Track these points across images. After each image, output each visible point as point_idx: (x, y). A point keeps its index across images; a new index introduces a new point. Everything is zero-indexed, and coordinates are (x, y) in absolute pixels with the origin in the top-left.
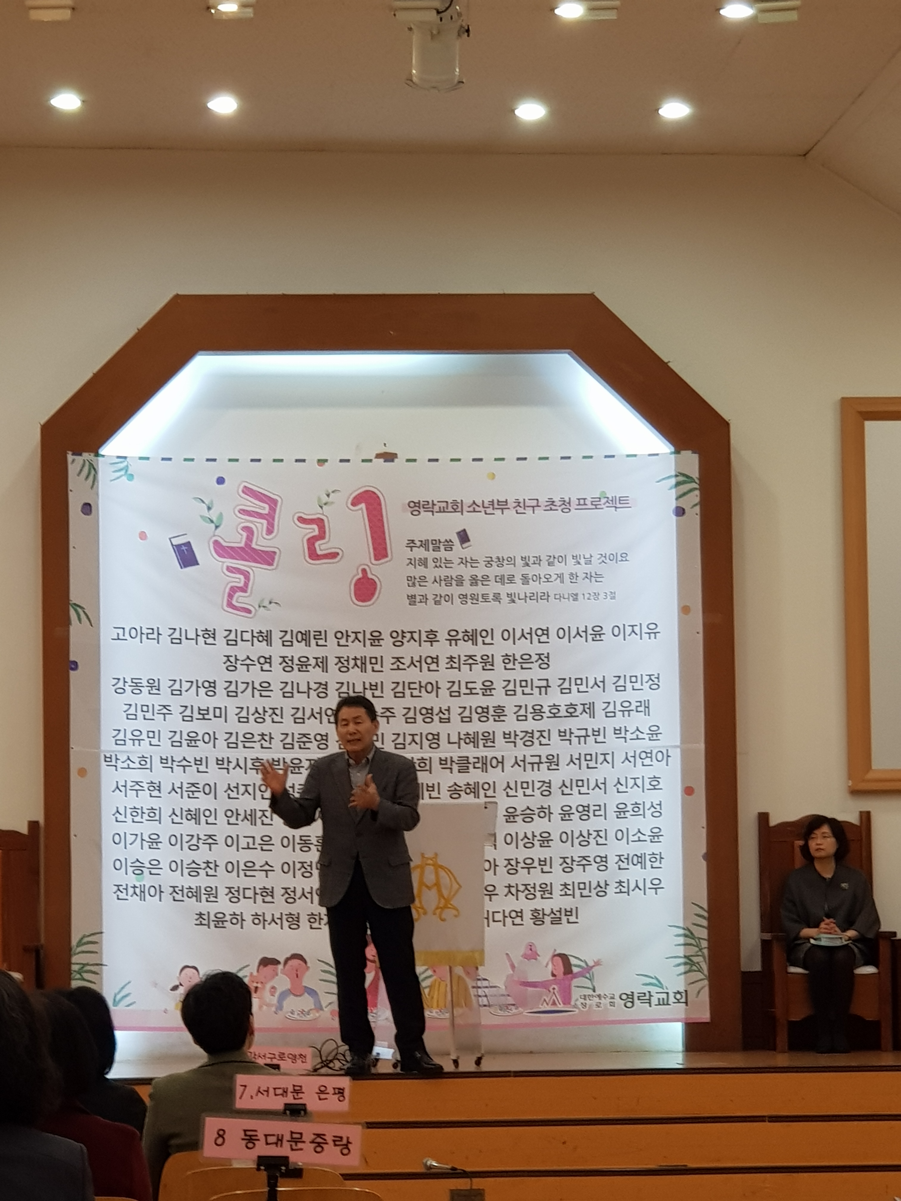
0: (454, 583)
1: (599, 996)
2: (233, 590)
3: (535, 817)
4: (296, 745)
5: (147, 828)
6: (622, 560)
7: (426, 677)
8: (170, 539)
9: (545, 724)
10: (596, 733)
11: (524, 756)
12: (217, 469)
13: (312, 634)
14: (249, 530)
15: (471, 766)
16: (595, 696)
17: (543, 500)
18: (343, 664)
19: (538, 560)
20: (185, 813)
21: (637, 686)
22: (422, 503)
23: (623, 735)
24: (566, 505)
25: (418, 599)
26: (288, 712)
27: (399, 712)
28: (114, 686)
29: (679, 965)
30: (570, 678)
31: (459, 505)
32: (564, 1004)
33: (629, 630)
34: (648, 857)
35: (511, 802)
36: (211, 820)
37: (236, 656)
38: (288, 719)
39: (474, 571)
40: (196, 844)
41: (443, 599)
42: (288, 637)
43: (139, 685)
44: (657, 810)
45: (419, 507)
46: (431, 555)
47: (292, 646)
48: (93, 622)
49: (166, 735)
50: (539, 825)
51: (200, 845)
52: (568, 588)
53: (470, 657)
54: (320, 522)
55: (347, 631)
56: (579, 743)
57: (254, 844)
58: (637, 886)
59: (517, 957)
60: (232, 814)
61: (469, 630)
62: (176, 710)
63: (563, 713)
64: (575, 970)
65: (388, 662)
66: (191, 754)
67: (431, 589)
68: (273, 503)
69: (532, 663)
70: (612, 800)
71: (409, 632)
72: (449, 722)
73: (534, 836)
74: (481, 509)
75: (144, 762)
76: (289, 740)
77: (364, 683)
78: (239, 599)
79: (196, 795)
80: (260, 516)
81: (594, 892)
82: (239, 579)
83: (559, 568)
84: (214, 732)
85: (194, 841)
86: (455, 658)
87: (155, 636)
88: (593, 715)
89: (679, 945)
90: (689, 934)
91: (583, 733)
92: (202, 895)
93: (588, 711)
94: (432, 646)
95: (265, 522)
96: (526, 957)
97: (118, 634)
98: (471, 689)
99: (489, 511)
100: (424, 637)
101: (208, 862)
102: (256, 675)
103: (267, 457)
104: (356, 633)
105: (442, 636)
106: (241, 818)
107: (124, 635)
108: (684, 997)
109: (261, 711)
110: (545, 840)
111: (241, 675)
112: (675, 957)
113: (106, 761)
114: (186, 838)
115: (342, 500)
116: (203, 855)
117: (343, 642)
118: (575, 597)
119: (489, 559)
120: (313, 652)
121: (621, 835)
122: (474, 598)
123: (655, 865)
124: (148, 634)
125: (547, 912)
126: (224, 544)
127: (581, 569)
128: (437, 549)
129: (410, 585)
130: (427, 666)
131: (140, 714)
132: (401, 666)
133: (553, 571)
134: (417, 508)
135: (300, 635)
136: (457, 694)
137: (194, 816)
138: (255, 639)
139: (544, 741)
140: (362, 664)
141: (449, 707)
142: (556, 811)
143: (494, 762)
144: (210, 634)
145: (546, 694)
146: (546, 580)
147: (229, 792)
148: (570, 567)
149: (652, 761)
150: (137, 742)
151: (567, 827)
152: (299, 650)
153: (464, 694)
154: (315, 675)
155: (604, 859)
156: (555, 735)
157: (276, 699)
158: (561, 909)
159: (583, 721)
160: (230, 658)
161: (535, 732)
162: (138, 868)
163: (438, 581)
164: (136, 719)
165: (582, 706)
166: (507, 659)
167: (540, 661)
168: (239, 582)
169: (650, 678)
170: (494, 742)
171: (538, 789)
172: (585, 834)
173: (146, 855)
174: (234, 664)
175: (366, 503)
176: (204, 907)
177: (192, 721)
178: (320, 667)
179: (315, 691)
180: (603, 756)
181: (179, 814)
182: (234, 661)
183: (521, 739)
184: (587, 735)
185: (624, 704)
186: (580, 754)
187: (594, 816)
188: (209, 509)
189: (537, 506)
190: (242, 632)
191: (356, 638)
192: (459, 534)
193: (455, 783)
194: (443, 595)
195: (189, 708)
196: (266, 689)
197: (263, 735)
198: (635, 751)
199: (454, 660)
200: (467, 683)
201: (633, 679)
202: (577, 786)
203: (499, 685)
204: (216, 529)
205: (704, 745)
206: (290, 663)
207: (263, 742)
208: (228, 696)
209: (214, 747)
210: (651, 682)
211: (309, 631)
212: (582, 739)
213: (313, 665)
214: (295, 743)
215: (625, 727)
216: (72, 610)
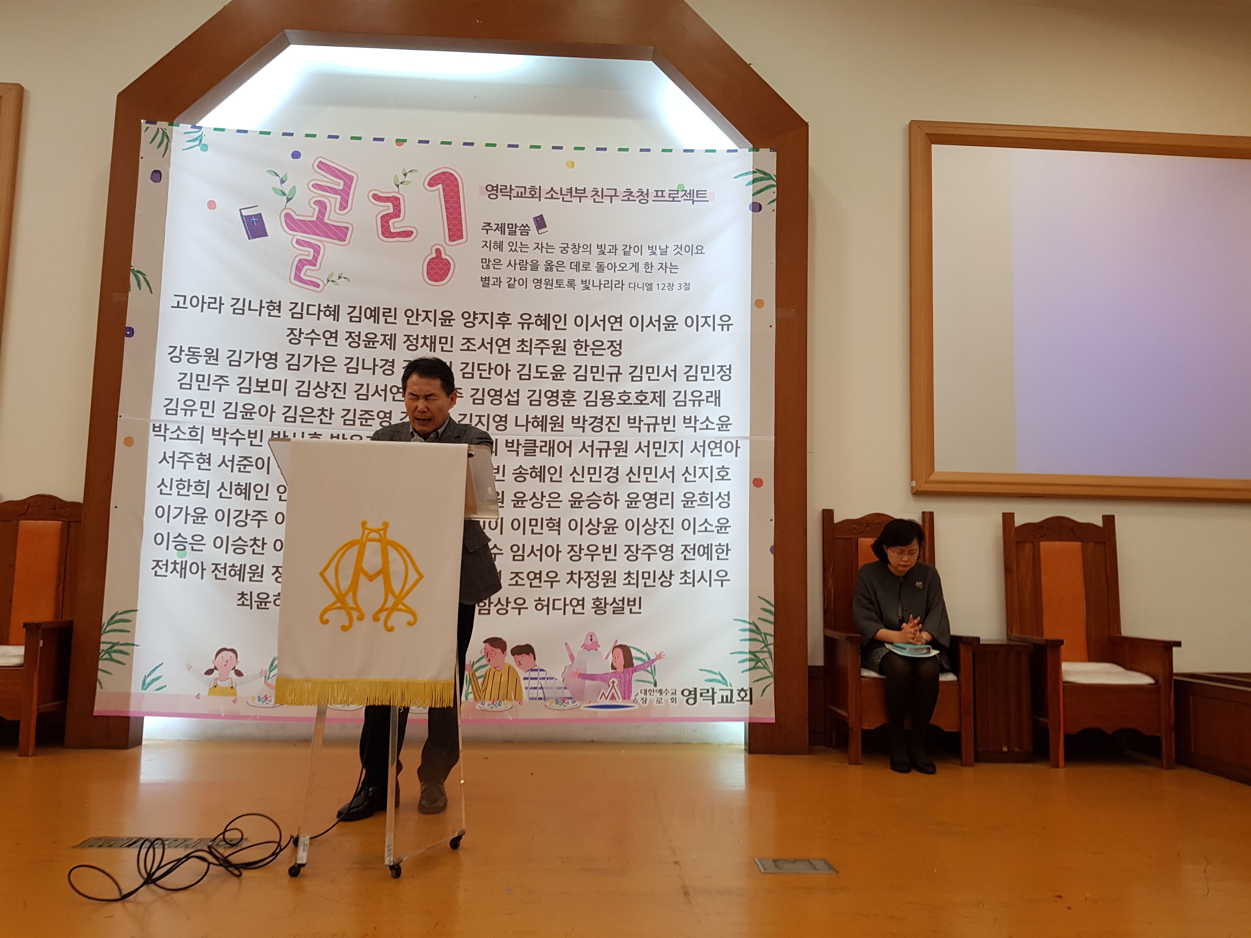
0: (529, 267)
1: (660, 691)
2: (302, 263)
3: (601, 503)
4: (358, 422)
5: (193, 502)
6: (697, 253)
7: (496, 359)
8: (240, 210)
9: (614, 410)
10: (666, 421)
11: (593, 441)
12: (293, 144)
13: (381, 311)
14: (322, 205)
15: (538, 450)
16: (665, 384)
17: (621, 190)
18: (411, 342)
19: (614, 249)
20: (234, 488)
21: (709, 376)
22: (499, 187)
23: (693, 424)
24: (643, 195)
25: (491, 282)
26: (352, 388)
27: (466, 392)
28: (169, 354)
29: (744, 661)
30: (641, 366)
31: (538, 191)
32: (624, 698)
33: (702, 321)
34: (714, 549)
35: (577, 487)
36: (262, 495)
37: (300, 329)
38: (351, 395)
39: (549, 257)
40: (244, 519)
41: (517, 282)
42: (356, 314)
43: (196, 354)
44: (725, 501)
45: (497, 191)
46: (506, 238)
47: (360, 321)
48: (153, 290)
49: (220, 407)
50: (605, 512)
51: (248, 521)
52: (642, 277)
53: (542, 341)
54: (395, 201)
55: (417, 310)
56: (649, 431)
58: (703, 577)
59: (577, 648)
60: (284, 490)
61: (542, 314)
62: (233, 381)
63: (633, 400)
64: (636, 663)
65: (458, 343)
66: (245, 426)
67: (505, 273)
68: (348, 180)
69: (605, 349)
71: (480, 314)
72: (518, 404)
74: (559, 196)
75: (195, 433)
76: (350, 416)
78: (308, 272)
79: (248, 469)
80: (335, 191)
81: (658, 582)
82: (309, 252)
83: (634, 257)
84: (272, 406)
85: (242, 517)
86: (527, 341)
87: (217, 305)
88: (662, 404)
89: (745, 640)
90: (755, 629)
91: (653, 421)
92: (246, 574)
93: (658, 399)
94: (503, 328)
95: (339, 197)
96: (586, 647)
97: (178, 302)
98: (541, 373)
99: (567, 198)
100: (496, 320)
101: (255, 540)
102: (320, 349)
103: (345, 135)
104: (427, 312)
105: (515, 319)
107: (184, 304)
108: (750, 695)
109: (323, 386)
110: (611, 528)
111: (304, 348)
112: (741, 653)
113: (154, 431)
114: (233, 514)
115: (419, 180)
116: (250, 531)
117: (413, 320)
118: (650, 287)
119: (566, 246)
120: (381, 329)
121: (689, 525)
122: (549, 283)
123: (721, 556)
124: (209, 303)
125: (610, 601)
126: (296, 217)
127: (656, 260)
128: (512, 233)
129: (485, 267)
130: (498, 347)
131: (195, 384)
132: (471, 347)
133: (628, 260)
134: (495, 192)
135: (368, 311)
136: (527, 377)
137: (245, 491)
138: (322, 313)
139: (613, 428)
140: (431, 342)
141: (518, 390)
142: (623, 498)
143: (562, 447)
144: (275, 306)
145: (617, 381)
146: (621, 269)
149: (721, 451)
150: (189, 412)
151: (633, 514)
152: (366, 326)
153: (534, 377)
154: (382, 352)
155: (670, 548)
156: (624, 421)
157: (339, 374)
158: (623, 598)
159: (654, 409)
160: (294, 331)
161: (604, 418)
162: (181, 544)
163: (513, 264)
164: (190, 389)
165: (653, 394)
166: (579, 344)
167: (612, 349)
168: (309, 255)
169: (722, 370)
170: (562, 426)
171: (605, 475)
172: (651, 522)
173: (189, 530)
174: (297, 337)
175: (443, 184)
176: (247, 586)
177: (249, 393)
178: (387, 344)
179: (381, 367)
180: (672, 445)
181: (228, 488)
182: (298, 335)
183: (590, 425)
184: (656, 424)
185: (695, 394)
186: (649, 442)
187: (661, 504)
188: (282, 182)
189: (615, 195)
190: (308, 306)
191: (427, 317)
192: (535, 219)
193: (521, 467)
194: (517, 279)
195: (247, 380)
196: (330, 364)
197: (323, 410)
198: (704, 441)
199: (525, 343)
200: (537, 367)
201: (705, 369)
202: (645, 473)
203: (570, 370)
204: (287, 202)
205: (773, 438)
206: (357, 338)
207: (322, 417)
208: (289, 369)
209: (271, 421)
210: (722, 373)
211: (379, 308)
212: (652, 427)
213: (381, 342)
214: (356, 419)
215: (695, 417)
216: (132, 276)
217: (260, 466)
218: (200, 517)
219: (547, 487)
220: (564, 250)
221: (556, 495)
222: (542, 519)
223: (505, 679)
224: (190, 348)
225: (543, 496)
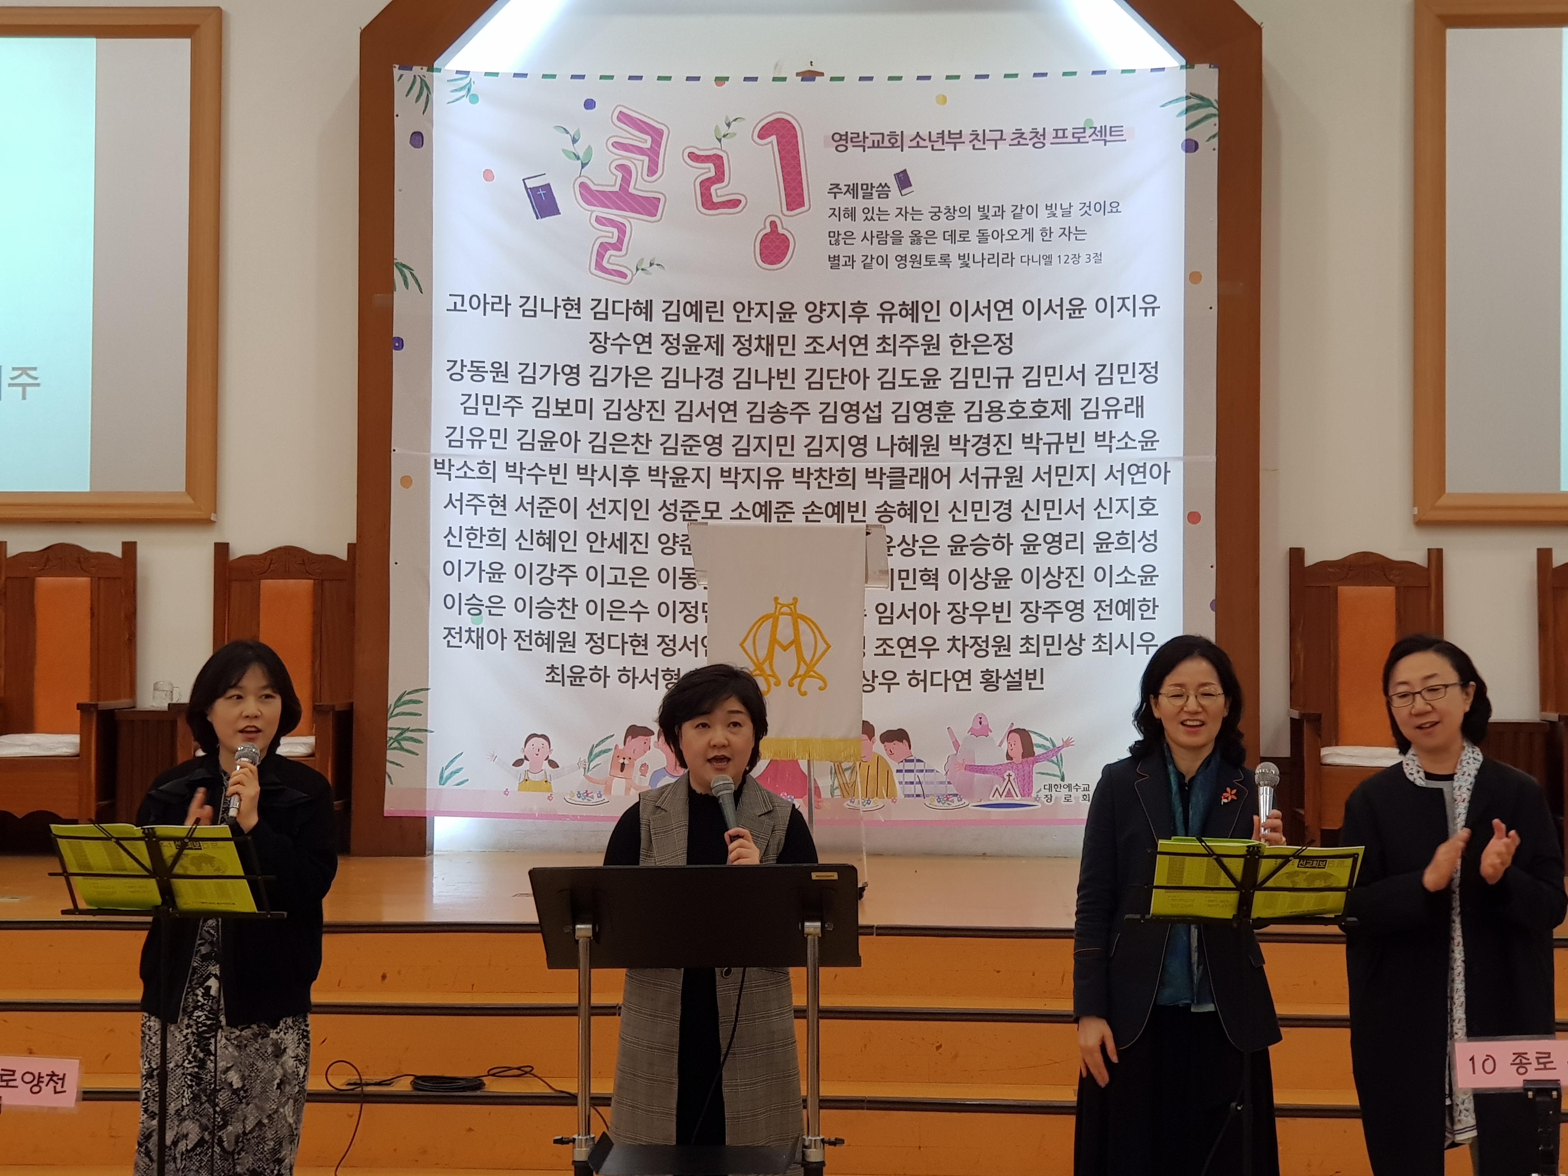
0: (890, 240)
1: (1068, 784)
2: (604, 248)
3: (990, 549)
4: (681, 450)
5: (488, 555)
6: (1112, 211)
7: (850, 363)
8: (523, 180)
9: (1005, 426)
10: (1072, 439)
11: (977, 467)
12: (585, 88)
13: (704, 306)
14: (625, 169)
15: (907, 480)
16: (1072, 390)
17: (1008, 132)
18: (743, 345)
19: (1000, 211)
20: (535, 537)
21: (1128, 378)
22: (850, 135)
23: (1107, 442)
24: (1039, 137)
25: (842, 262)
26: (671, 407)
27: (815, 408)
28: (448, 370)
30: (1039, 367)
31: (899, 138)
32: (1023, 795)
33: (1118, 304)
34: (1137, 605)
35: (958, 528)
36: (569, 545)
37: (606, 333)
38: (671, 416)
39: (916, 226)
40: (549, 576)
41: (874, 261)
42: (673, 310)
43: (480, 369)
44: (1151, 542)
45: (846, 141)
46: (860, 203)
47: (678, 320)
48: (423, 287)
49: (514, 435)
50: (994, 559)
51: (555, 577)
52: (1038, 248)
53: (909, 337)
54: (717, 161)
55: (749, 302)
56: (1049, 453)
57: (623, 578)
58: (1122, 642)
59: (962, 731)
60: (596, 538)
61: (909, 302)
62: (528, 402)
63: (1029, 412)
64: (1037, 751)
65: (802, 342)
66: (545, 459)
67: (860, 249)
68: (657, 135)
69: (990, 346)
70: (1092, 527)
71: (829, 304)
72: (880, 422)
73: (987, 574)
74: (927, 143)
75: (486, 470)
76: (671, 443)
77: (770, 369)
78: (612, 259)
79: (551, 513)
80: (640, 151)
81: (1065, 649)
82: (612, 233)
83: (1027, 221)
84: (576, 432)
85: (547, 573)
86: (889, 338)
87: (503, 306)
88: (1067, 416)
91: (1055, 439)
92: (555, 643)
93: (1061, 410)
94: (859, 322)
95: (646, 159)
96: (972, 731)
97: (455, 303)
98: (909, 379)
99: (937, 145)
100: (849, 312)
101: (564, 601)
102: (631, 359)
103: (650, 74)
104: (761, 305)
105: (873, 309)
106: (607, 543)
107: (462, 305)
109: (636, 405)
110: (1003, 579)
111: (612, 358)
113: (436, 468)
114: (536, 569)
115: (747, 130)
116: (557, 591)
117: (744, 316)
118: (1048, 260)
119: (937, 210)
120: (705, 329)
121: (1103, 574)
123: (1146, 615)
124: (493, 304)
125: (1003, 674)
126: (593, 188)
127: (1057, 223)
128: (868, 196)
129: (833, 242)
130: (852, 348)
131: (482, 408)
132: (819, 349)
133: (1020, 225)
135: (688, 306)
136: (891, 385)
137: (549, 540)
138: (631, 312)
139: (1003, 449)
140: (768, 344)
141: (880, 402)
142: (1017, 541)
143: (937, 476)
144: (573, 305)
145: (1007, 387)
146: (1010, 237)
147: (593, 509)
148: (1042, 220)
149: (1144, 477)
150: (476, 444)
151: (1031, 562)
152: (686, 326)
153: (900, 386)
154: (707, 359)
155: (1080, 605)
156: (1017, 441)
157: (656, 390)
158: (1020, 670)
159: (1055, 423)
160: (598, 336)
161: (992, 437)
162: (475, 607)
163: (869, 238)
164: (476, 413)
165: (1054, 404)
166: (957, 340)
167: (1000, 344)
168: (612, 237)
169: (1145, 368)
170: (937, 449)
171: (994, 512)
172: (1055, 572)
173: (485, 590)
174: (603, 344)
175: (777, 135)
176: (558, 658)
177: (548, 417)
178: (713, 349)
179: (706, 379)
180: (1080, 470)
181: (528, 537)
182: (603, 341)
183: (973, 446)
184: (1059, 443)
185: (1110, 402)
186: (1050, 466)
187: (1067, 548)
188: (574, 141)
189: (1001, 139)
190: (614, 302)
191: (761, 311)
192: (897, 176)
193: (886, 502)
194: (875, 256)
195: (545, 401)
196: (643, 377)
197: (638, 436)
198: (1123, 464)
199: (887, 341)
200: (903, 371)
201: (1122, 368)
202: (1045, 509)
203: (945, 374)
204: (583, 167)
205: (1214, 458)
206: (675, 342)
207: (637, 445)
208: (594, 385)
209: (575, 452)
210: (1145, 373)
211: (701, 301)
212: (1053, 447)
213: (705, 346)
214: (679, 447)
215: (1111, 432)
216: (396, 271)
217: (565, 508)
218: (496, 573)
219: (921, 529)
220: (935, 215)
221: (932, 539)
222: (914, 569)
223: (873, 771)
224: (472, 362)
225: (915, 541)
